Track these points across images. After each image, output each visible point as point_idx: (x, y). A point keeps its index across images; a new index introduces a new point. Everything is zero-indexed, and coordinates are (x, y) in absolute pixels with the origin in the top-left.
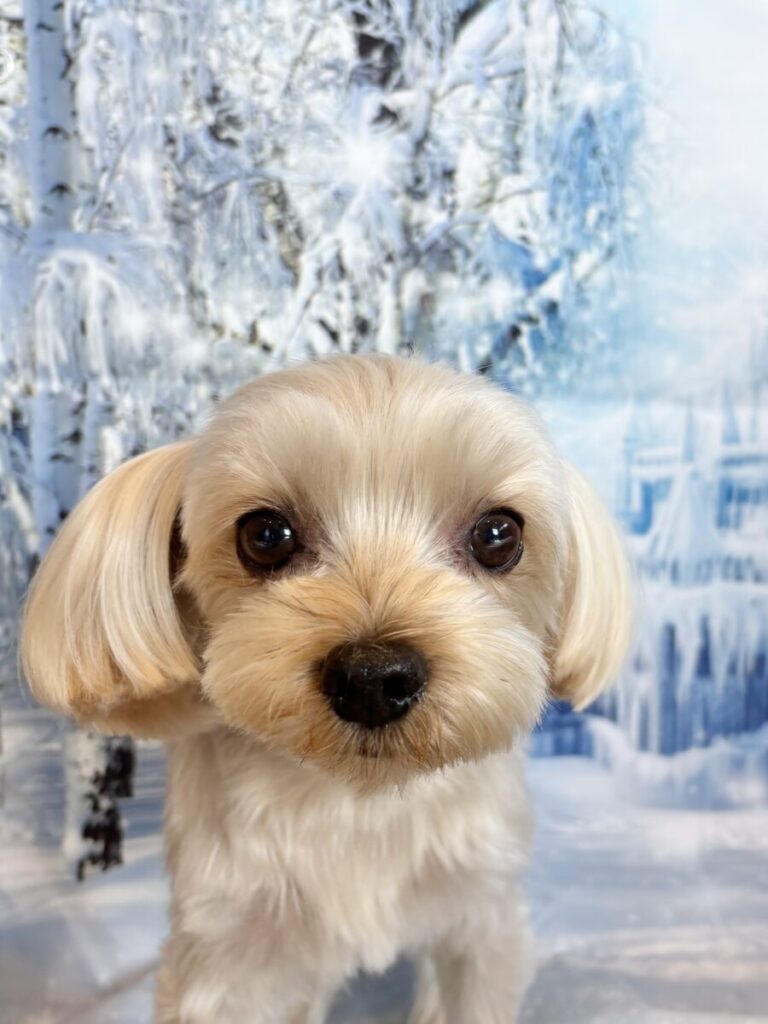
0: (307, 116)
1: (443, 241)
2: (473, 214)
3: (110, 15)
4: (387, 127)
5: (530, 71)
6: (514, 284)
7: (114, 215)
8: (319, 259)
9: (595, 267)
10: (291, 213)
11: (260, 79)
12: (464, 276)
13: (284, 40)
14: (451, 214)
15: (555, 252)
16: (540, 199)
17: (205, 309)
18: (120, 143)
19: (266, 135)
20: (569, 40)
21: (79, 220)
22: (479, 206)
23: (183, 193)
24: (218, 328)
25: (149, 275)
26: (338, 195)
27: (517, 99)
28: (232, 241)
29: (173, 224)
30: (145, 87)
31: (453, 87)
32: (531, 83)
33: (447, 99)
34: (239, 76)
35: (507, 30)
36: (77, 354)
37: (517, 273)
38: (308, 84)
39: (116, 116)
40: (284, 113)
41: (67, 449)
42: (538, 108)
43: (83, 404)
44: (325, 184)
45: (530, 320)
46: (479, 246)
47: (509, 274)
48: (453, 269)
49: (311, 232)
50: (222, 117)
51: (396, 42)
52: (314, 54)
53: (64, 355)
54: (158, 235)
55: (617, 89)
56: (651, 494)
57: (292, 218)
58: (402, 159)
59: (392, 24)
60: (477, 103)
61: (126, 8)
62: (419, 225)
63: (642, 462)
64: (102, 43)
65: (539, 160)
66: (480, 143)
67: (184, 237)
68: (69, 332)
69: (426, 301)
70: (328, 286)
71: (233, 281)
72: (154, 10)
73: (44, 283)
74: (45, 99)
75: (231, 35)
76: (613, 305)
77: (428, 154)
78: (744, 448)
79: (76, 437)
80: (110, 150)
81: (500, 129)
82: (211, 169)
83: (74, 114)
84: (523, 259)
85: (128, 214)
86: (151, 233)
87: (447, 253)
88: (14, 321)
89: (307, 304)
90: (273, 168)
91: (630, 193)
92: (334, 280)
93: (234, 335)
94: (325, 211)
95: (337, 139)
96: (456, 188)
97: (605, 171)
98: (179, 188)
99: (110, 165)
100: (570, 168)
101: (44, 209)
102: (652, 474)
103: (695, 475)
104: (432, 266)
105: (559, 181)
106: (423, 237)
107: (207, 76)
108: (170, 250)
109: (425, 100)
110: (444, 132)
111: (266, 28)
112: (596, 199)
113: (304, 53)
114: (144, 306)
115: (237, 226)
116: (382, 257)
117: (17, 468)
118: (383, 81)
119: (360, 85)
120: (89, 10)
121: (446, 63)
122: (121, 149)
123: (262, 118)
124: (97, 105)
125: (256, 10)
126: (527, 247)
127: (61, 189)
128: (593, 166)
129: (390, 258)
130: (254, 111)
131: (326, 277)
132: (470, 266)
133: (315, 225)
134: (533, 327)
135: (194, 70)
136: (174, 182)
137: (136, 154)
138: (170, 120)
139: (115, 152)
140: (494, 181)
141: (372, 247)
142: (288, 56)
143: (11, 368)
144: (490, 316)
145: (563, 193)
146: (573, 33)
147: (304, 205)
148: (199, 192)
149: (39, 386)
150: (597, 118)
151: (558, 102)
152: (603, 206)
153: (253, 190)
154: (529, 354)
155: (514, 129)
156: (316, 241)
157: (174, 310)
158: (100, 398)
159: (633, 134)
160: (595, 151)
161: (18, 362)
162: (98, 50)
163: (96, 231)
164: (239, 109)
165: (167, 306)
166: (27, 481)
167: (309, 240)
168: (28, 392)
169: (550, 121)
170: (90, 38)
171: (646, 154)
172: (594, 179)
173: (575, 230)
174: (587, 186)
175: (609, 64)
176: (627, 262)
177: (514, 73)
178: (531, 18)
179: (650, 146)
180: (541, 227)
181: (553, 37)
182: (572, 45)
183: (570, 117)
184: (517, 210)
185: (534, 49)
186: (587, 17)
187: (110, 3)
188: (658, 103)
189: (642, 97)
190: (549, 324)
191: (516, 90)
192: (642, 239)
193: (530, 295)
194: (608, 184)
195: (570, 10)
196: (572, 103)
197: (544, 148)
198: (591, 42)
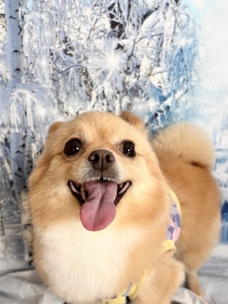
0: (94, 47)
1: (135, 87)
2: (144, 79)
3: (33, 13)
4: (120, 51)
5: (165, 34)
6: (156, 100)
7: (34, 78)
8: (97, 93)
9: (182, 96)
10: (89, 78)
11: (80, 35)
12: (141, 98)
13: (88, 22)
14: (138, 79)
15: (169, 91)
16: (165, 75)
17: (63, 107)
18: (36, 55)
19: (82, 52)
20: (178, 24)
21: (23, 80)
22: (146, 76)
23: (55, 71)
24: (67, 113)
25: (45, 96)
26: (103, 72)
27: (160, 43)
28: (71, 87)
29: (52, 81)
30: (44, 37)
31: (141, 39)
32: (165, 38)
33: (139, 42)
34: (74, 34)
35: (159, 21)
36: (24, 121)
37: (157, 97)
38: (95, 37)
39: (35, 47)
40: (87, 46)
41: (21, 149)
42: (167, 46)
43: (26, 136)
44: (100, 69)
45: (161, 111)
46: (146, 89)
47: (155, 97)
48: (138, 96)
49: (95, 84)
50: (68, 47)
51: (123, 24)
52: (97, 27)
53: (20, 122)
54: (48, 84)
55: (191, 41)
57: (89, 79)
58: (124, 61)
59: (122, 18)
60: (148, 44)
61: (38, 11)
62: (128, 82)
64: (31, 23)
65: (165, 62)
66: (148, 57)
67: (56, 85)
68: (21, 115)
69: (129, 105)
70: (100, 101)
71: (72, 99)
72: (47, 12)
73: (13, 99)
74: (13, 41)
75: (71, 21)
76: (187, 107)
77: (132, 60)
79: (24, 146)
80: (33, 57)
81: (155, 52)
82: (64, 64)
83: (22, 46)
84: (159, 93)
85: (38, 78)
86: (46, 84)
87: (136, 90)
88: (4, 111)
89: (94, 106)
90: (84, 64)
91: (193, 73)
92: (102, 99)
93: (72, 115)
94: (99, 78)
95: (104, 54)
96: (140, 71)
97: (186, 66)
98: (54, 69)
99: (33, 62)
100: (175, 65)
101: (13, 76)
104: (131, 95)
105: (171, 69)
106: (129, 86)
107: (63, 34)
108: (52, 89)
109: (132, 43)
110: (137, 54)
111: (82, 19)
112: (183, 75)
113: (94, 26)
114: (44, 106)
115: (72, 82)
116: (116, 92)
117: (6, 154)
118: (119, 36)
119: (111, 37)
120: (26, 12)
121: (139, 31)
122: (37, 57)
123: (81, 47)
124: (29, 43)
125: (79, 13)
126: (161, 89)
127: (18, 70)
128: (182, 65)
129: (118, 92)
130: (78, 45)
131: (99, 98)
132: (143, 95)
133: (96, 82)
134: (162, 114)
135: (59, 32)
136: (53, 67)
137: (41, 59)
138: (52, 48)
139: (34, 58)
140: (151, 69)
141: (113, 89)
142: (89, 28)
143: (3, 126)
144: (149, 110)
145: (172, 73)
146: (179, 22)
147: (93, 76)
148: (60, 71)
149: (12, 131)
150: (184, 50)
151: (173, 44)
152: (185, 77)
153: (77, 71)
154: (160, 122)
155: (159, 53)
156: (97, 87)
157: (54, 108)
158: (31, 134)
159: (195, 55)
160: (182, 60)
161: (5, 124)
162: (29, 25)
163: (28, 83)
164: (73, 44)
165: (52, 106)
166: (9, 159)
167: (95, 86)
168: (9, 133)
169: (170, 50)
170: (27, 21)
171: (198, 61)
172: (182, 69)
173: (176, 84)
174: (180, 71)
175: (189, 32)
176: (191, 94)
177: (160, 34)
178: (166, 17)
179: (200, 59)
180: (165, 83)
181: (173, 23)
182: (178, 26)
183: (176, 49)
184: (158, 78)
185: (167, 27)
186: (183, 17)
187: (33, 10)
188: (202, 46)
189: (198, 44)
190: (167, 113)
191: (160, 40)
192: (197, 87)
193: (161, 104)
194: (187, 70)
195: (179, 14)
196: (177, 45)
197: (167, 59)
198: (184, 25)
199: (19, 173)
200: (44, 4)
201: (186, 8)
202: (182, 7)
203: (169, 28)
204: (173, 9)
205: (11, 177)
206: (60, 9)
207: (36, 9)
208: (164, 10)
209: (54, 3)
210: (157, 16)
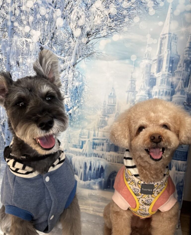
3: (15, 72)
5: (69, 80)
9: (76, 109)
15: (71, 107)
16: (69, 99)
20: (74, 76)
27: (67, 85)
32: (69, 82)
35: (66, 75)
37: (66, 109)
42: (70, 86)
55: (81, 83)
56: (83, 143)
61: (17, 71)
63: (82, 138)
65: (70, 93)
72: (21, 71)
76: (79, 114)
78: (96, 137)
81: (65, 88)
84: (67, 107)
91: (82, 98)
102: (83, 140)
103: (89, 141)
105: (72, 96)
117: (3, 130)
126: (67, 105)
128: (77, 94)
145: (73, 98)
146: (75, 75)
149: (6, 120)
150: (78, 87)
152: (78, 100)
159: (83, 90)
160: (77, 92)
161: (4, 117)
162: (14, 77)
166: (4, 132)
169: (71, 88)
170: (13, 75)
171: (84, 93)
172: (77, 96)
173: (74, 103)
174: (76, 97)
175: (80, 79)
176: (81, 108)
177: (67, 81)
178: (69, 73)
179: (85, 92)
180: (69, 103)
181: (72, 76)
182: (75, 77)
183: (74, 87)
184: (66, 100)
185: (69, 77)
186: (77, 73)
187: (16, 71)
188: (86, 85)
189: (84, 84)
190: (70, 116)
191: (67, 83)
192: (83, 105)
193: (67, 112)
194: (79, 97)
195: (75, 72)
196: (74, 85)
197: (70, 91)
198: (77, 76)
199: (8, 139)
200: (20, 68)
201: (78, 69)
202: (76, 68)
203: (71, 78)
204: (72, 69)
205: (5, 140)
206: (26, 70)
207: (17, 70)
208: (68, 70)
209: (24, 68)
210: (65, 72)
